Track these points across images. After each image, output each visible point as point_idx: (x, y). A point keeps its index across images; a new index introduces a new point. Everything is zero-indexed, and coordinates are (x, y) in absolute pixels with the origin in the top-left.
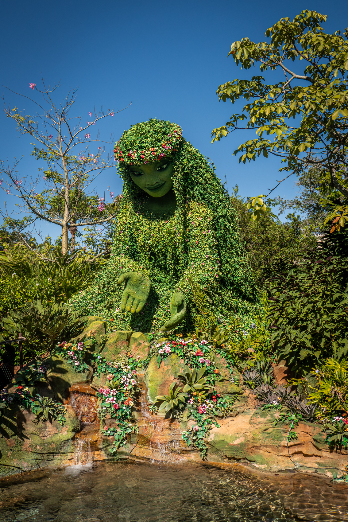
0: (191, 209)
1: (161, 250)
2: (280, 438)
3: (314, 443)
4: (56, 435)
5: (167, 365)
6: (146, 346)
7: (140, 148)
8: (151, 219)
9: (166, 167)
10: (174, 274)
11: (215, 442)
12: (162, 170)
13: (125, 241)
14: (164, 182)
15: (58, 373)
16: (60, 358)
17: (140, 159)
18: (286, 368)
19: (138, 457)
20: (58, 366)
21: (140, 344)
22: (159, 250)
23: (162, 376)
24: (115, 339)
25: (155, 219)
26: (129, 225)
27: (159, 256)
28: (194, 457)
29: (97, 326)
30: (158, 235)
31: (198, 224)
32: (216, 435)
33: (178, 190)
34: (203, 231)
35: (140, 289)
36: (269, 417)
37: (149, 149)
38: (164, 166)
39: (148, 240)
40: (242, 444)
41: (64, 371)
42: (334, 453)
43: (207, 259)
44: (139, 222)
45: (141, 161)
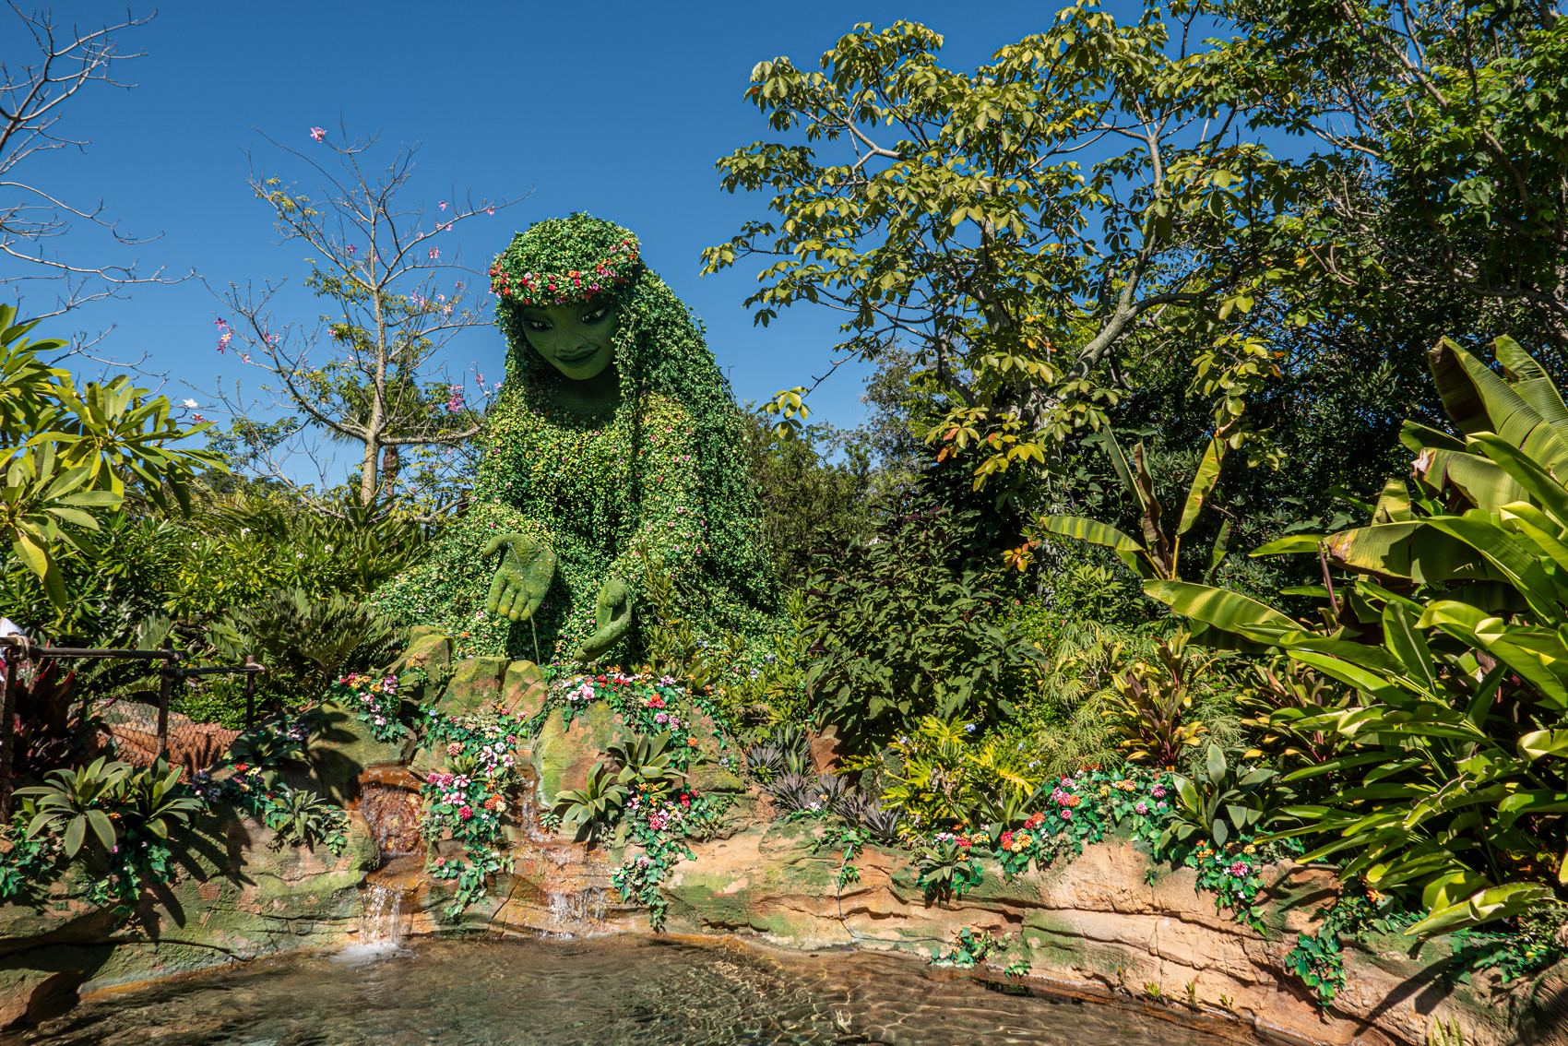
0: (651, 410)
1: (582, 493)
2: (821, 880)
3: (894, 888)
4: (321, 878)
5: (584, 725)
6: (538, 691)
7: (549, 268)
8: (563, 425)
9: (603, 317)
10: (606, 547)
11: (682, 890)
12: (592, 320)
13: (504, 470)
14: (594, 348)
15: (335, 740)
16: (342, 709)
17: (548, 293)
18: (837, 742)
19: (510, 927)
20: (336, 725)
21: (526, 686)
22: (576, 492)
23: (573, 748)
24: (471, 674)
25: (572, 427)
26: (514, 437)
27: (576, 506)
28: (637, 925)
30: (577, 461)
31: (663, 441)
32: (687, 875)
33: (624, 365)
34: (673, 457)
35: (532, 570)
36: (801, 837)
37: (567, 272)
38: (599, 314)
39: (555, 470)
40: (741, 893)
41: (349, 738)
42: (934, 909)
43: (680, 515)
44: (536, 432)
45: (548, 297)
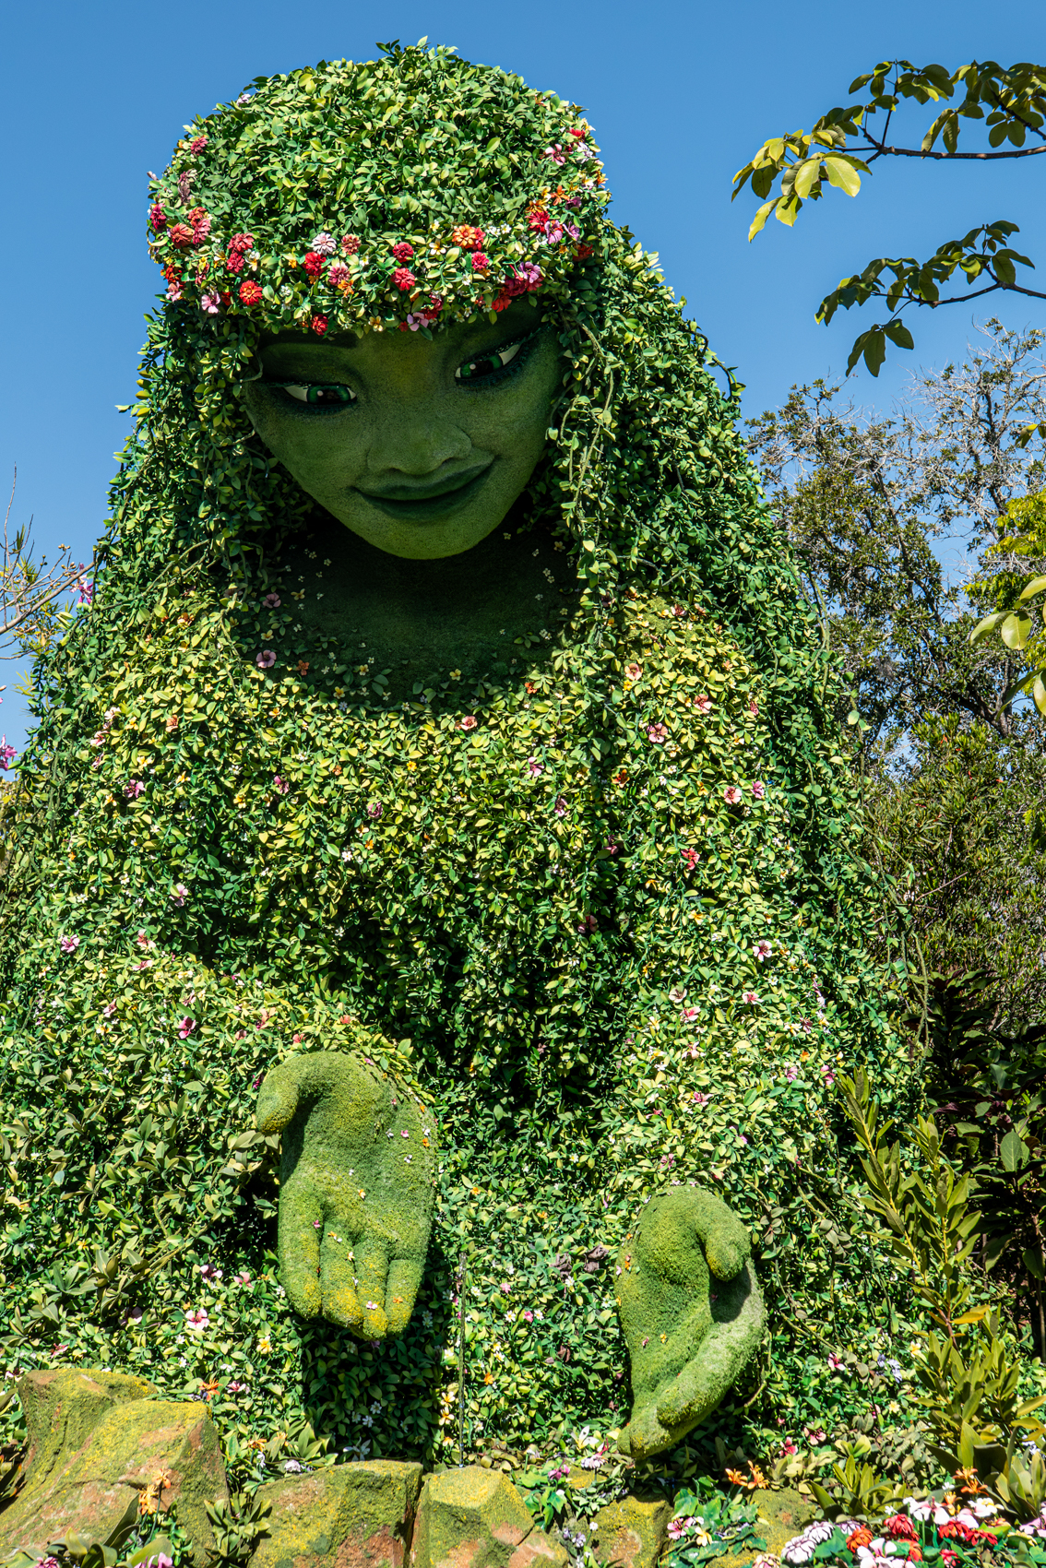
0: (638, 644)
1: (430, 912)
7: (381, 220)
13: (165, 852)
14: (486, 461)
21: (500, 1551)
22: (416, 906)
24: (325, 1526)
25: (387, 707)
26: (197, 742)
27: (408, 952)
30: (419, 813)
34: (723, 788)
35: (384, 1165)
37: (446, 229)
38: (505, 356)
39: (346, 841)
43: (762, 967)
44: (272, 724)
45: (383, 308)
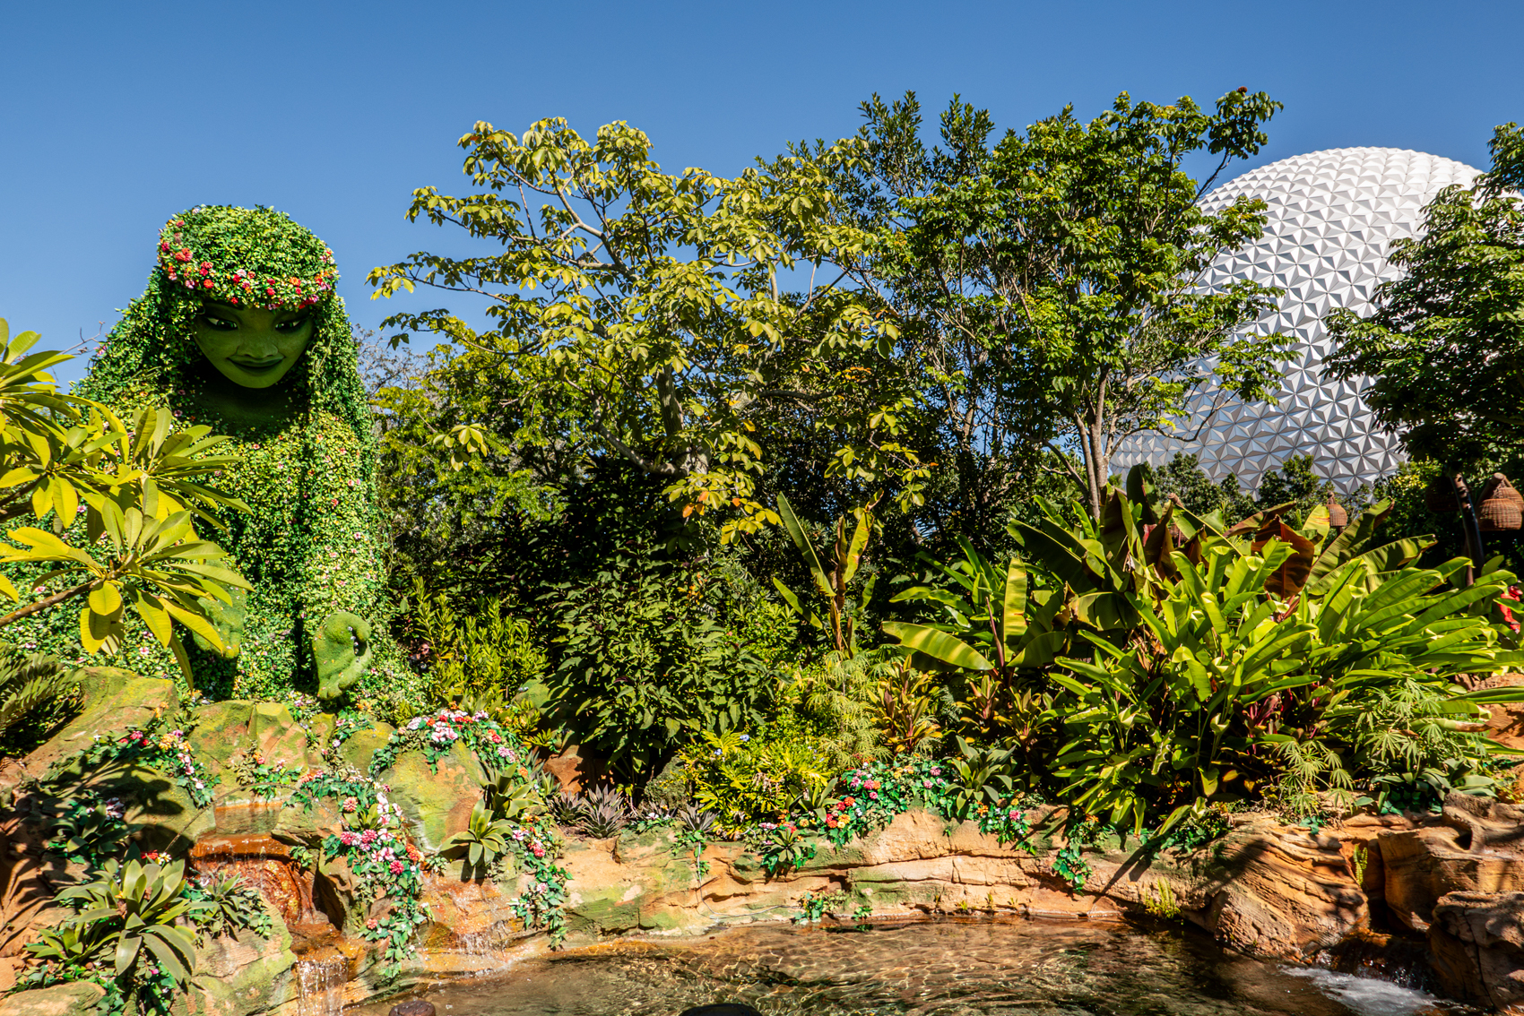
0: (322, 428)
2: (686, 877)
3: (737, 873)
4: (256, 966)
5: (453, 766)
6: (298, 735)
7: (262, 269)
9: (299, 327)
11: (585, 907)
12: (287, 329)
14: (281, 357)
15: (161, 813)
16: (161, 775)
18: (580, 760)
20: (162, 796)
21: (283, 731)
23: (450, 790)
24: (221, 722)
28: (534, 949)
29: (158, 690)
30: (235, 476)
31: (338, 463)
32: (583, 893)
34: (347, 480)
36: (658, 843)
38: (295, 323)
40: (638, 899)
41: (173, 809)
42: (771, 884)
43: (357, 542)
